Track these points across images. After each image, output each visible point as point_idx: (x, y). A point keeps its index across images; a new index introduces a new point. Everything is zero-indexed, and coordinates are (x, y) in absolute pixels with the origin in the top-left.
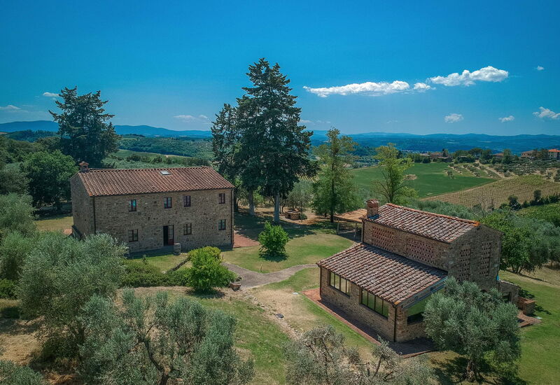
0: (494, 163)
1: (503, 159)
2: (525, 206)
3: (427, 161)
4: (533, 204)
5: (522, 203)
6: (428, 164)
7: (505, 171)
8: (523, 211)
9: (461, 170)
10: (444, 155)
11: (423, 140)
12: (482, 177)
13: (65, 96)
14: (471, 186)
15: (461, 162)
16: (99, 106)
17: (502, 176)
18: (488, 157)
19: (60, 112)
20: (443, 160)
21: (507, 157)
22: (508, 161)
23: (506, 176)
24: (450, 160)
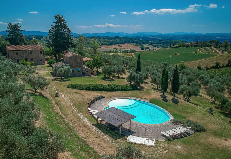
0: (219, 47)
1: (224, 45)
2: (223, 67)
3: (188, 46)
4: (227, 66)
5: (222, 66)
6: (188, 48)
7: (223, 51)
8: (221, 69)
9: (201, 51)
10: (197, 43)
11: (203, 36)
12: (211, 54)
13: (9, 25)
14: (203, 58)
15: (204, 47)
16: (19, 28)
17: (220, 53)
18: (217, 44)
19: (8, 30)
20: (195, 46)
21: (226, 44)
22: (226, 46)
23: (222, 53)
24: (199, 46)
